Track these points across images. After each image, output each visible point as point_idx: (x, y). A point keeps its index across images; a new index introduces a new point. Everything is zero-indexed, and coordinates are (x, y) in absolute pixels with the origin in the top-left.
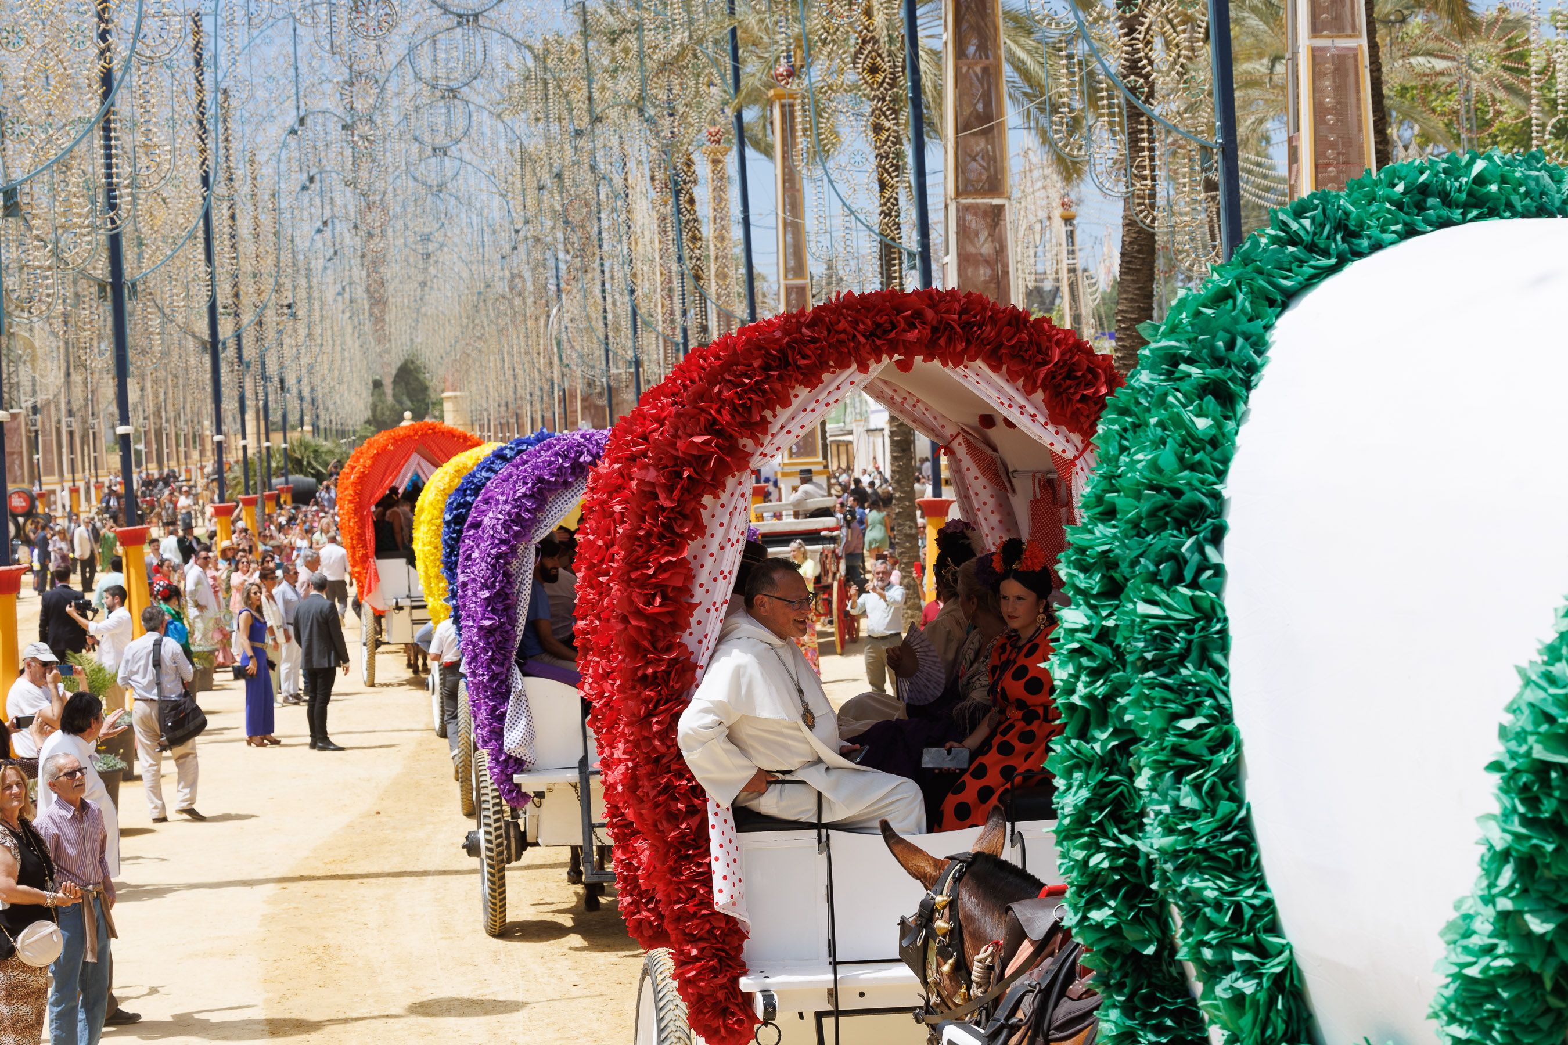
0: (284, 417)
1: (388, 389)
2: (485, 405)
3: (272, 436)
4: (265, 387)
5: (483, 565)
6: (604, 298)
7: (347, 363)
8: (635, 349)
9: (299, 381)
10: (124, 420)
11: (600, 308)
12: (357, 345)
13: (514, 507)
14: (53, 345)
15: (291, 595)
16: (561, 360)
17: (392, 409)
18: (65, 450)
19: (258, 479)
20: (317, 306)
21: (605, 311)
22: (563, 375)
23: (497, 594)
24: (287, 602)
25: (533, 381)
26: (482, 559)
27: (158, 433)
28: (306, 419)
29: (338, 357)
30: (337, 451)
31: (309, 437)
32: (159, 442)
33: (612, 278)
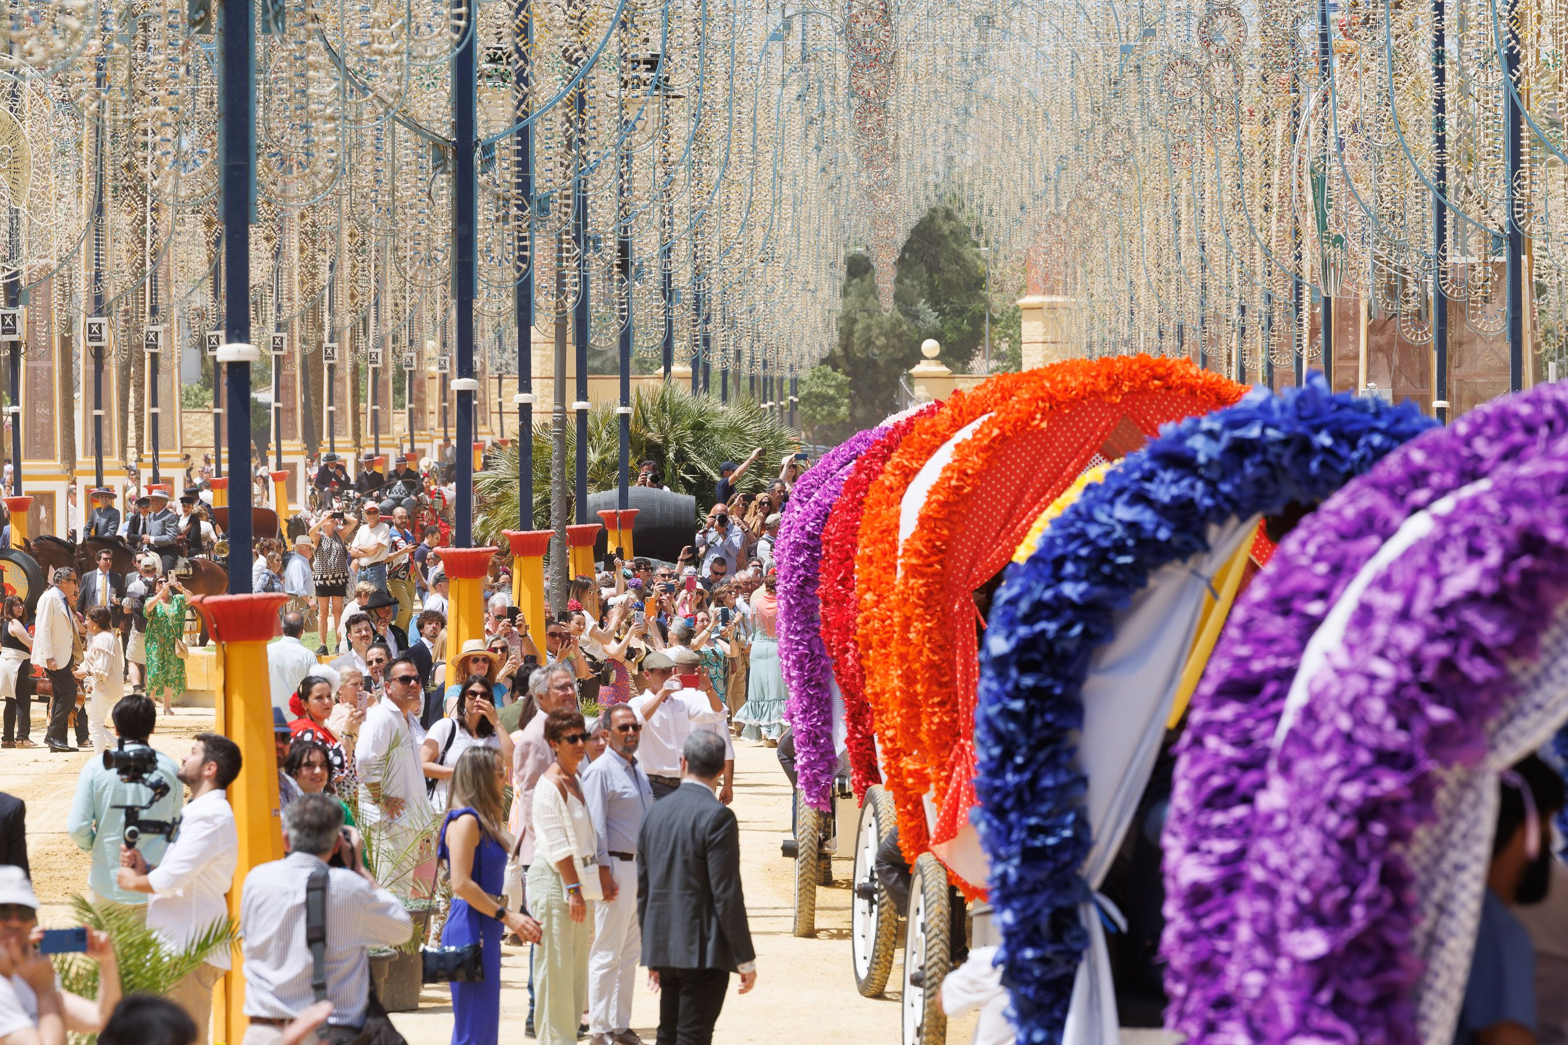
0: (626, 340)
1: (885, 278)
2: (1125, 332)
3: (593, 384)
4: (582, 263)
5: (1309, 839)
6: (1440, 74)
7: (787, 209)
8: (1514, 206)
9: (667, 252)
10: (238, 330)
11: (1429, 96)
12: (813, 167)
13: (1432, 637)
14: (67, 134)
15: (622, 782)
16: (1323, 226)
17: (893, 332)
18: (79, 396)
19: (553, 489)
20: (720, 59)
21: (1440, 107)
22: (1325, 265)
23: (1357, 946)
24: (611, 800)
25: (1248, 278)
26: (1306, 818)
27: (312, 364)
28: (680, 347)
29: (764, 194)
30: (752, 428)
31: (683, 391)
32: (312, 388)
33: (1463, 23)
